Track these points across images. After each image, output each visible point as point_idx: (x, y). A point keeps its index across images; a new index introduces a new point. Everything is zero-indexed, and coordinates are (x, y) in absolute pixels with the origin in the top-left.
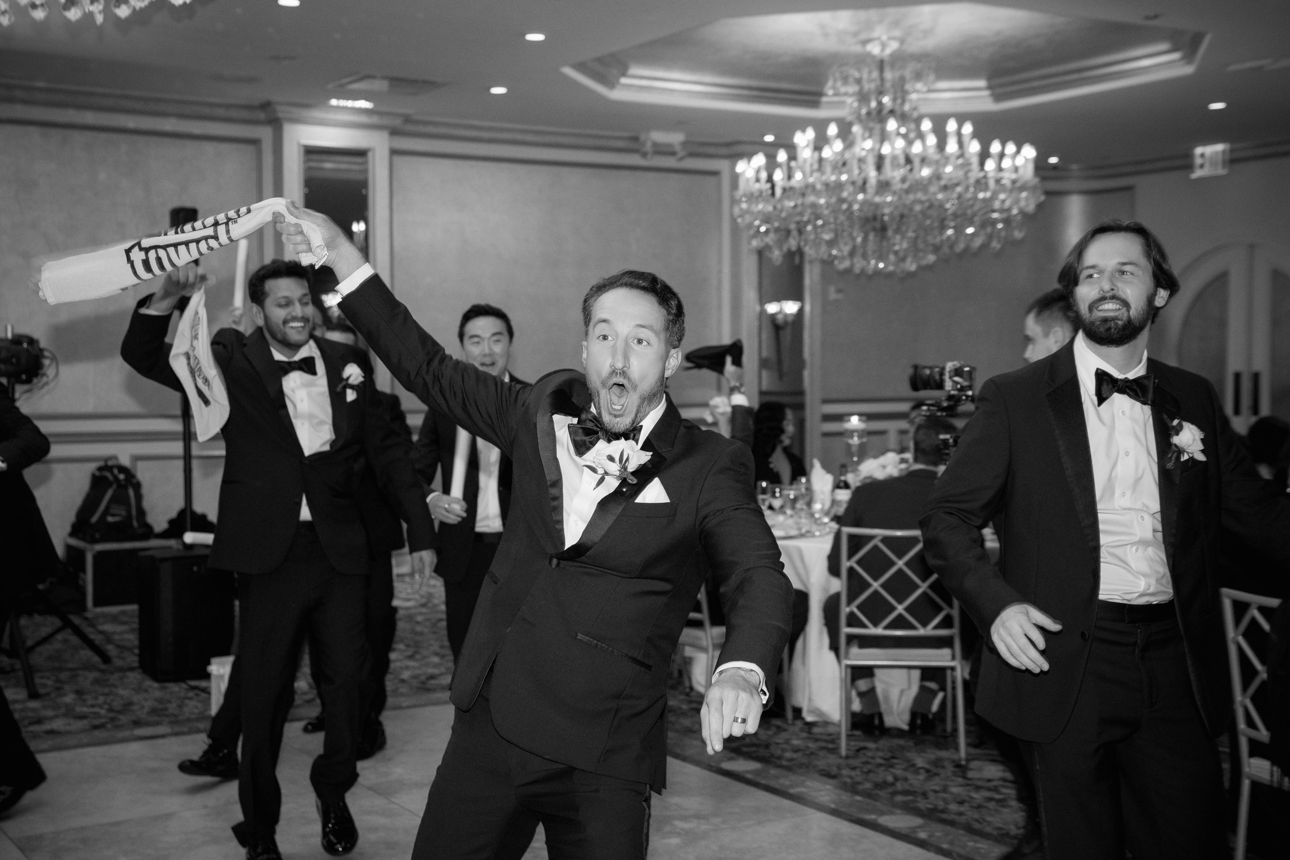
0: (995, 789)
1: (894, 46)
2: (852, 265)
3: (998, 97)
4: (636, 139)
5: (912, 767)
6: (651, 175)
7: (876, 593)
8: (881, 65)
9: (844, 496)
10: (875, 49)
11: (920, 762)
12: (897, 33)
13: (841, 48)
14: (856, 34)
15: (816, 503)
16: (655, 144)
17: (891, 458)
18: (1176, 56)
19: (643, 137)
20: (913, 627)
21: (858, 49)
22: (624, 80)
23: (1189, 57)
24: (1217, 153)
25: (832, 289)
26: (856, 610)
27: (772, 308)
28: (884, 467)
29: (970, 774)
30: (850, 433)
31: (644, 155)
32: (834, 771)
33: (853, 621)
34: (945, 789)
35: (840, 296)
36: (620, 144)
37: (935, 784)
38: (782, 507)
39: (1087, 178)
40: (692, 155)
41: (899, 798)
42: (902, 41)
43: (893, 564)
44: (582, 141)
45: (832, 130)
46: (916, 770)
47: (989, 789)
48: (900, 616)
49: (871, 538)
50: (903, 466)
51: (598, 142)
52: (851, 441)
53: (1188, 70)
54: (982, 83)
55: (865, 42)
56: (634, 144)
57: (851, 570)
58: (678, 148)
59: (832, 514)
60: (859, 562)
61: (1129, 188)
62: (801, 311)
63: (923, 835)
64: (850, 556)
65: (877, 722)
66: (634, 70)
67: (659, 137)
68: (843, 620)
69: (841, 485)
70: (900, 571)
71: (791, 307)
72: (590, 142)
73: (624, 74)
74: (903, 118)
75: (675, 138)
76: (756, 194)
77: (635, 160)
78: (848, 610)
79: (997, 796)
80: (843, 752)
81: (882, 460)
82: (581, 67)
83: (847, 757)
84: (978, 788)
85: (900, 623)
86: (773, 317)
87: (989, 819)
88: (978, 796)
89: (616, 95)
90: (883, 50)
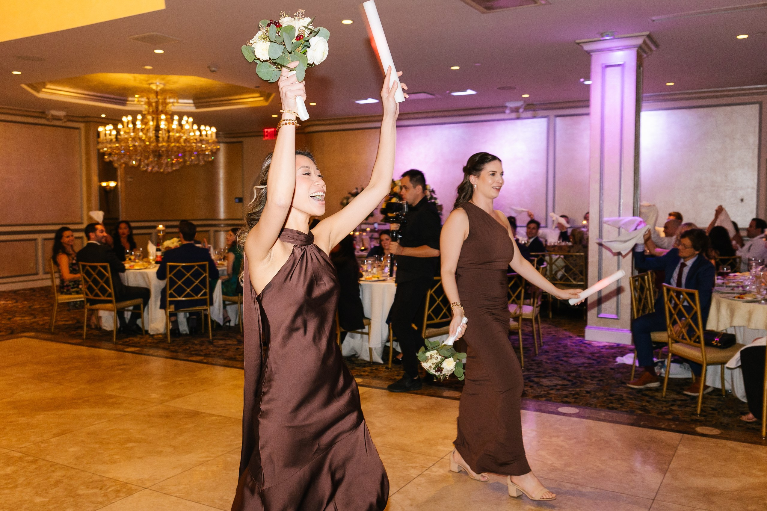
0: (224, 347)
1: (161, 86)
2: (147, 169)
3: (197, 107)
4: (43, 113)
5: (194, 344)
6: (49, 128)
7: (180, 285)
8: (157, 93)
9: (159, 254)
10: (154, 87)
11: (196, 342)
12: (163, 82)
13: (140, 85)
14: (147, 81)
15: (150, 256)
16: (53, 116)
17: (175, 240)
18: (262, 98)
19: (47, 112)
20: (193, 296)
21: (147, 86)
22: (44, 90)
23: (267, 99)
24: (272, 131)
25: (128, 177)
26: (172, 292)
27: (104, 184)
28: (173, 243)
29: (215, 344)
30: (159, 231)
31: (48, 120)
32: (167, 347)
33: (171, 296)
34: (208, 349)
35: (131, 180)
36: (37, 114)
37: (203, 348)
38: (135, 259)
39: (226, 137)
40: (69, 121)
41: (193, 353)
42: (164, 85)
43: (186, 275)
44: (19, 113)
45: (139, 117)
46: (196, 345)
47: (222, 347)
48: (188, 293)
49: (178, 266)
50: (180, 243)
51: (26, 113)
52: (159, 234)
53: (265, 104)
54: (191, 101)
55: (150, 84)
56: (43, 114)
57: (171, 278)
58: (62, 118)
59: (156, 260)
60: (173, 275)
61: (241, 142)
62: (117, 185)
63: (205, 361)
64: (170, 273)
65: (177, 332)
66: (49, 86)
67: (54, 112)
68: (168, 295)
69: (158, 250)
70: (188, 277)
71: (112, 184)
72: (23, 113)
73: (44, 88)
74: (166, 114)
75: (62, 114)
76: (109, 140)
77: (44, 121)
78: (170, 292)
79: (225, 349)
80: (169, 341)
81: (172, 241)
82: (30, 85)
83: (170, 343)
84: (218, 347)
85: (188, 295)
86: (104, 188)
87: (225, 354)
88: (220, 349)
89: (41, 95)
90: (157, 88)
